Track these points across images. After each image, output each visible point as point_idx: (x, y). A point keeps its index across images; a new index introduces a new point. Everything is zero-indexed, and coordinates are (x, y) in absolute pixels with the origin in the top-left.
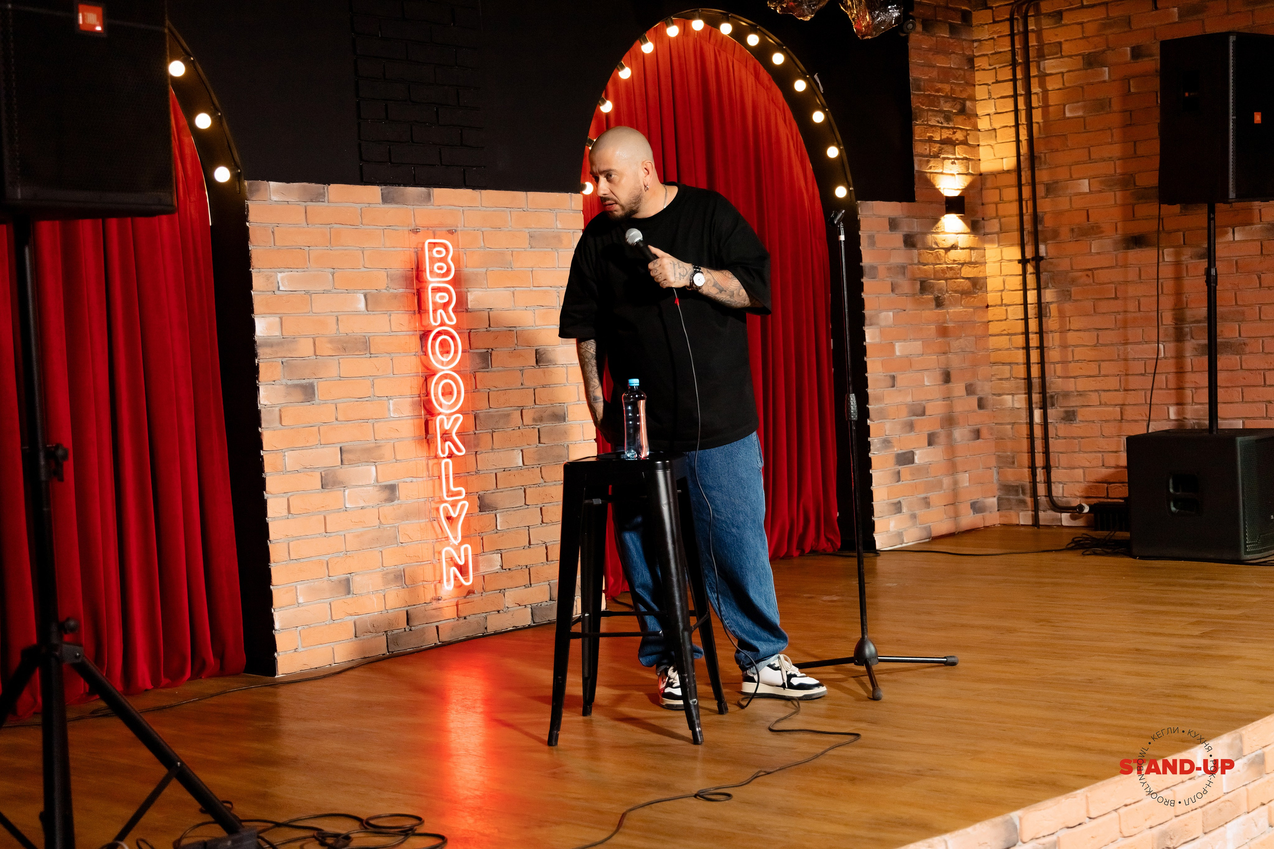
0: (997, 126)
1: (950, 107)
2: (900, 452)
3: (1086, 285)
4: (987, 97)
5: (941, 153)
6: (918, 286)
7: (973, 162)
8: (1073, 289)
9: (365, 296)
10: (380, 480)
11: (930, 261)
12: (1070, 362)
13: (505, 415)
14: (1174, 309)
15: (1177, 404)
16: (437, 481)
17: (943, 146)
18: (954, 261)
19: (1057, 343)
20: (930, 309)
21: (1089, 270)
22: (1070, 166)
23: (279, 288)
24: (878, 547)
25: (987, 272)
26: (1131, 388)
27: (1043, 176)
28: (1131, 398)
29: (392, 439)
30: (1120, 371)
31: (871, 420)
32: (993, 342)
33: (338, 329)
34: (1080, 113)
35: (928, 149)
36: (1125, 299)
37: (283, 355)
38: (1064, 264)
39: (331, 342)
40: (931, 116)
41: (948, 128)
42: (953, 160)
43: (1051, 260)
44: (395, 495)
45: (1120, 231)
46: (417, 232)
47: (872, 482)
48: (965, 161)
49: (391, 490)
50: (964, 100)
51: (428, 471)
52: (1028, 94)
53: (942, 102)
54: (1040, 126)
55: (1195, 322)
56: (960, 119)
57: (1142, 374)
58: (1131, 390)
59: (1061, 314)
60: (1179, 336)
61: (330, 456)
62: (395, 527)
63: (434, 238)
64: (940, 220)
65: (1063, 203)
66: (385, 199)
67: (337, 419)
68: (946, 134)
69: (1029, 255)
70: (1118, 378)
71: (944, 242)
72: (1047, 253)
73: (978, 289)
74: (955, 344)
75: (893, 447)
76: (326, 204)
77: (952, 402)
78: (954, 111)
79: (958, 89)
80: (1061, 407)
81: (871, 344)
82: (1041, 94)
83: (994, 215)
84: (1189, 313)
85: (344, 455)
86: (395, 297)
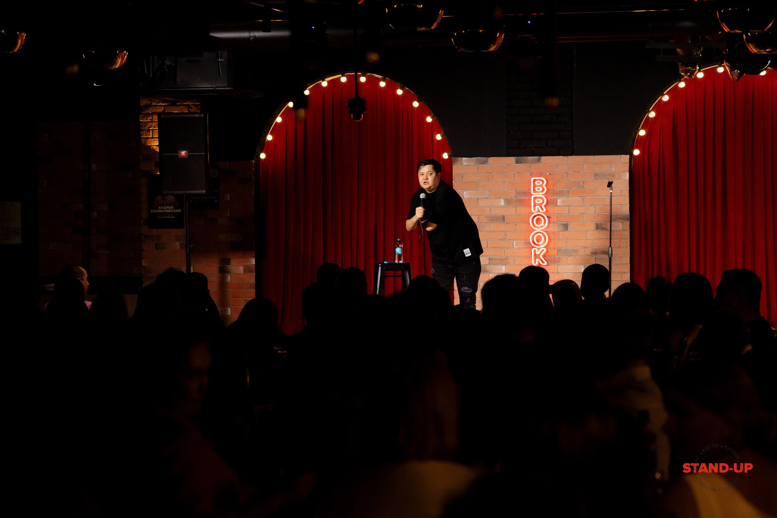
9: (505, 200)
10: (507, 272)
23: (464, 196)
29: (514, 256)
33: (490, 213)
39: (486, 217)
66: (517, 162)
76: (488, 165)
85: (490, 261)
86: (519, 200)
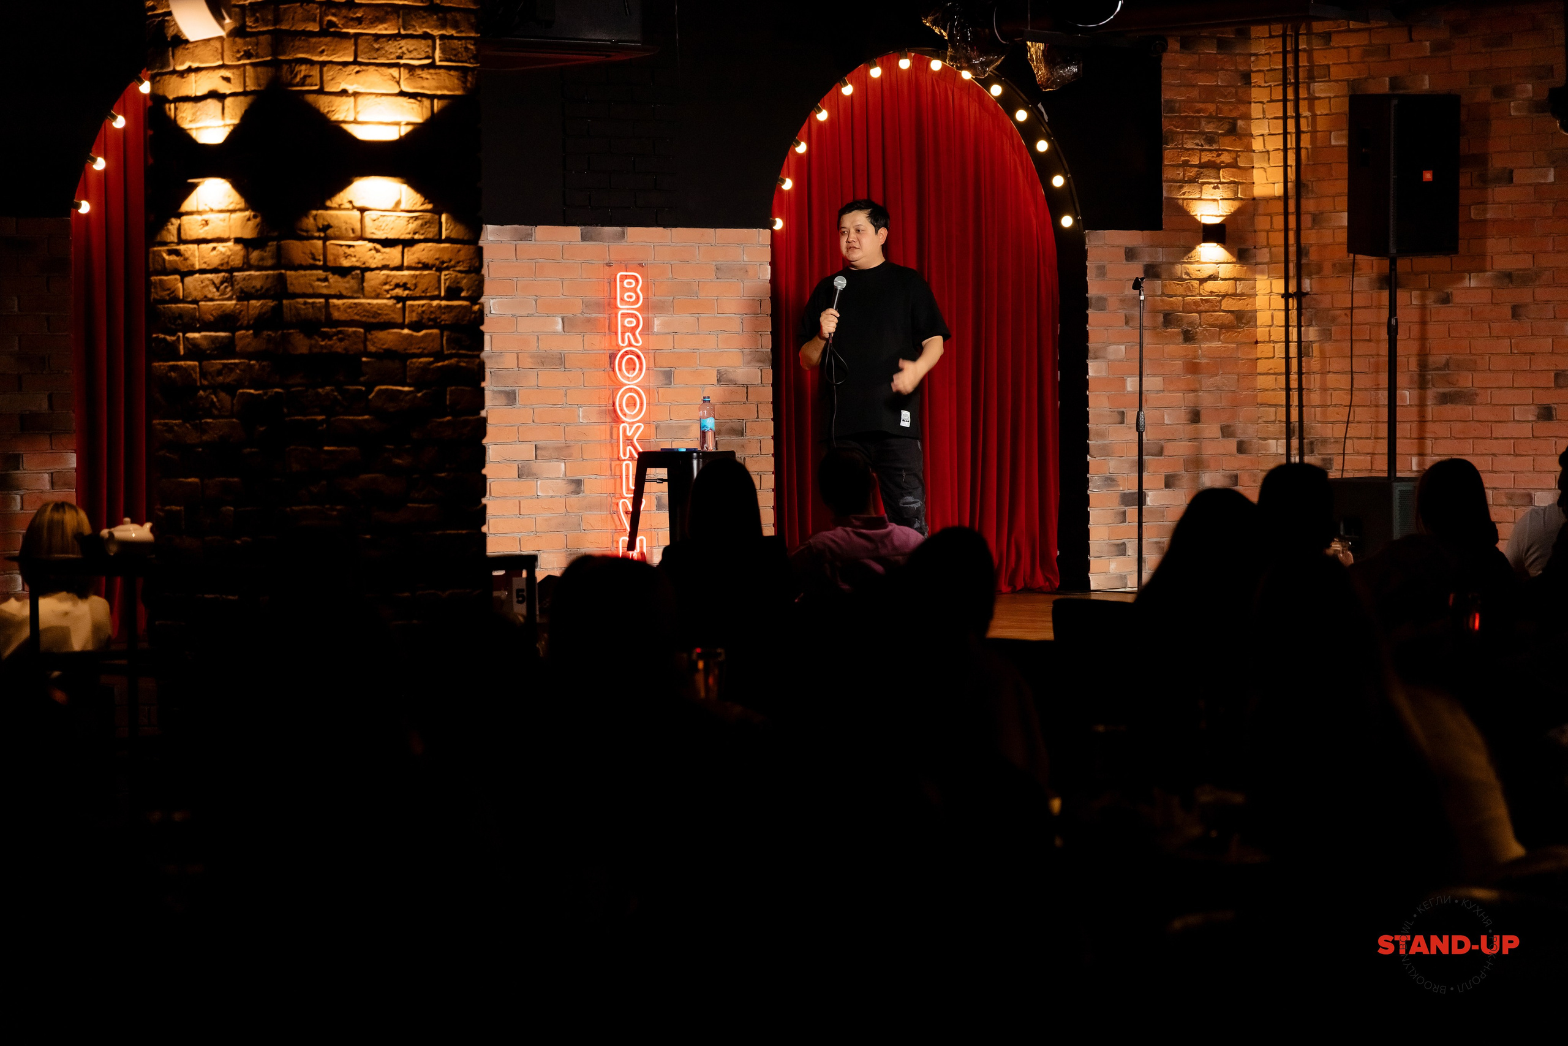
0: (1270, 148)
1: (1214, 128)
2: (1127, 491)
3: (1345, 324)
4: (1262, 116)
5: (1199, 178)
6: (1161, 318)
7: (1244, 186)
8: (1334, 328)
9: (563, 320)
10: (567, 475)
11: (1178, 293)
12: (1329, 406)
13: (684, 427)
14: (1419, 355)
15: (1419, 455)
16: (618, 480)
17: (1202, 170)
18: (1212, 292)
19: (1318, 385)
20: (1174, 343)
22: (1334, 197)
23: (490, 311)
24: (1092, 588)
25: (1257, 305)
27: (1309, 205)
29: (580, 441)
30: (1372, 418)
31: (1091, 456)
32: (1262, 382)
33: (538, 346)
34: (1344, 142)
35: (1182, 174)
37: (491, 367)
38: (1326, 302)
39: (532, 357)
40: (1187, 138)
41: (1210, 151)
42: (1216, 185)
43: (1314, 296)
44: (581, 488)
45: (1375, 270)
46: (610, 266)
47: (1089, 520)
48: (1232, 185)
49: (578, 483)
50: (1235, 119)
51: (611, 470)
52: (1298, 117)
53: (1203, 123)
54: (1308, 152)
55: (1434, 370)
56: (1227, 140)
59: (1323, 355)
60: (1422, 382)
61: (526, 452)
62: (579, 515)
63: (626, 271)
64: (1194, 248)
65: (1327, 237)
66: (584, 238)
67: (533, 421)
68: (1206, 157)
69: (1292, 289)
70: (1370, 425)
71: (1198, 272)
72: (1311, 288)
73: (1243, 323)
74: (1208, 382)
75: (1118, 485)
76: (533, 242)
77: (1201, 444)
78: (1220, 132)
79: (1226, 108)
80: (1319, 454)
81: (1095, 378)
82: (1310, 118)
83: (1265, 243)
85: (538, 452)
86: (589, 320)
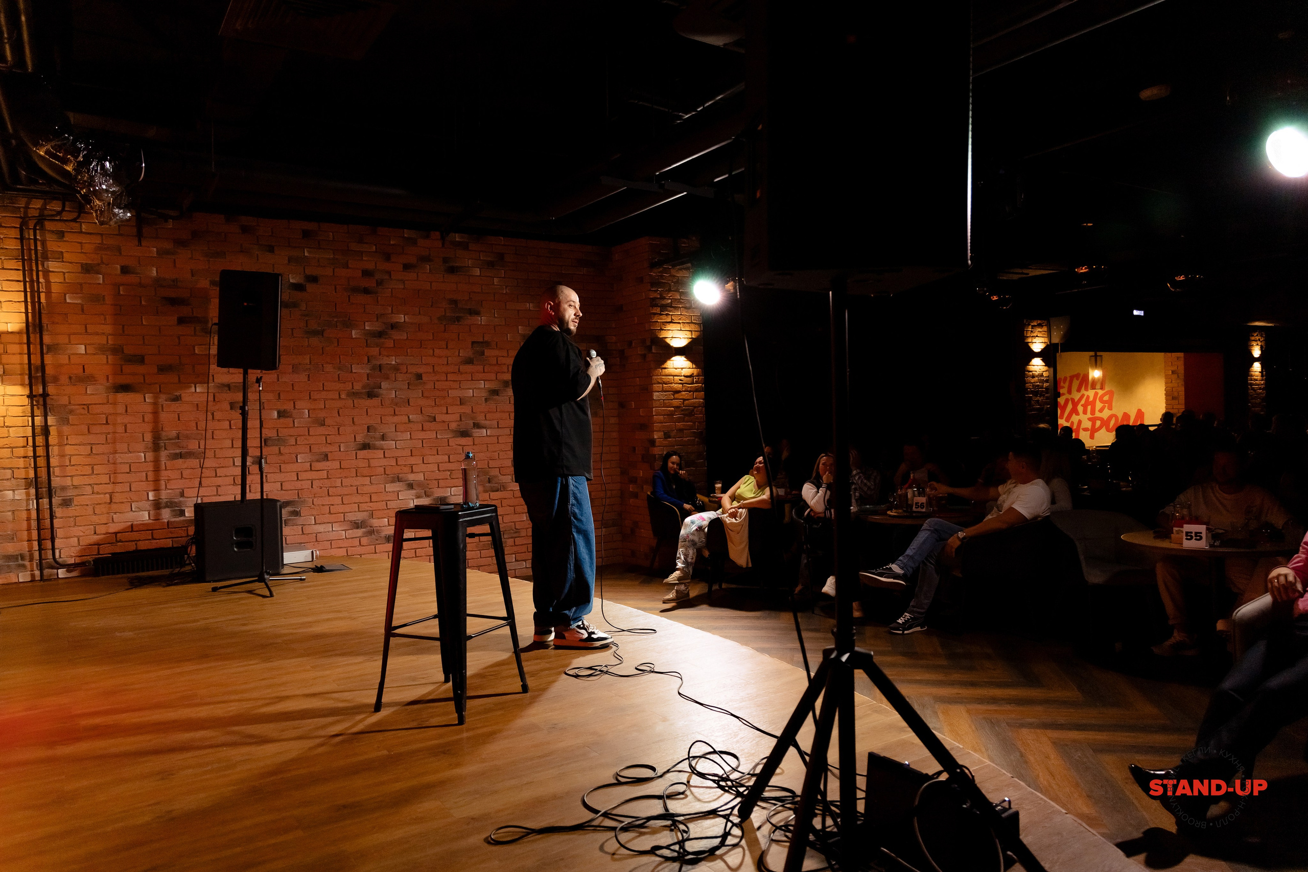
3: (82, 415)
8: (70, 417)
12: (67, 466)
15: (154, 490)
21: (84, 405)
22: (70, 335)
26: (118, 481)
27: (49, 339)
28: (118, 488)
30: (110, 471)
34: (79, 302)
36: (114, 424)
38: (64, 400)
45: (110, 381)
57: (128, 473)
58: (119, 483)
59: (60, 433)
60: (156, 447)
65: (62, 359)
69: (37, 392)
70: (108, 476)
72: (53, 391)
80: (64, 496)
82: (44, 283)
84: (164, 434)
